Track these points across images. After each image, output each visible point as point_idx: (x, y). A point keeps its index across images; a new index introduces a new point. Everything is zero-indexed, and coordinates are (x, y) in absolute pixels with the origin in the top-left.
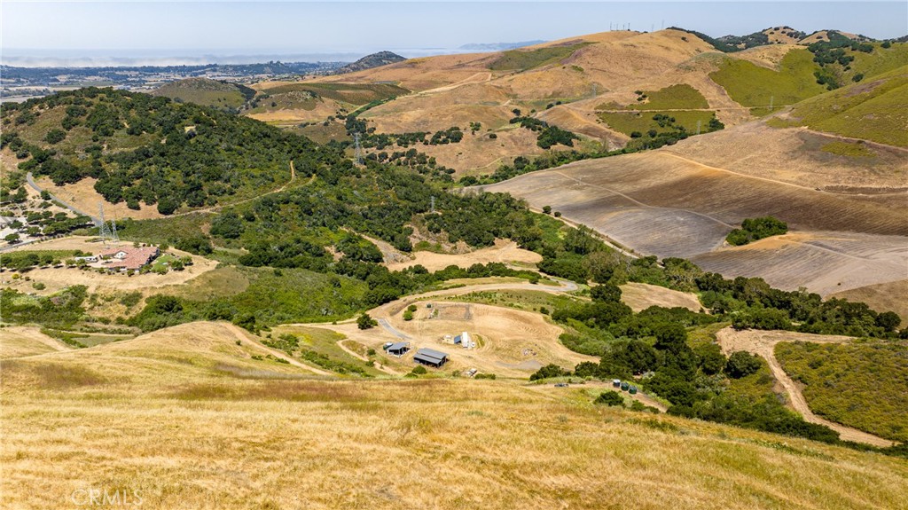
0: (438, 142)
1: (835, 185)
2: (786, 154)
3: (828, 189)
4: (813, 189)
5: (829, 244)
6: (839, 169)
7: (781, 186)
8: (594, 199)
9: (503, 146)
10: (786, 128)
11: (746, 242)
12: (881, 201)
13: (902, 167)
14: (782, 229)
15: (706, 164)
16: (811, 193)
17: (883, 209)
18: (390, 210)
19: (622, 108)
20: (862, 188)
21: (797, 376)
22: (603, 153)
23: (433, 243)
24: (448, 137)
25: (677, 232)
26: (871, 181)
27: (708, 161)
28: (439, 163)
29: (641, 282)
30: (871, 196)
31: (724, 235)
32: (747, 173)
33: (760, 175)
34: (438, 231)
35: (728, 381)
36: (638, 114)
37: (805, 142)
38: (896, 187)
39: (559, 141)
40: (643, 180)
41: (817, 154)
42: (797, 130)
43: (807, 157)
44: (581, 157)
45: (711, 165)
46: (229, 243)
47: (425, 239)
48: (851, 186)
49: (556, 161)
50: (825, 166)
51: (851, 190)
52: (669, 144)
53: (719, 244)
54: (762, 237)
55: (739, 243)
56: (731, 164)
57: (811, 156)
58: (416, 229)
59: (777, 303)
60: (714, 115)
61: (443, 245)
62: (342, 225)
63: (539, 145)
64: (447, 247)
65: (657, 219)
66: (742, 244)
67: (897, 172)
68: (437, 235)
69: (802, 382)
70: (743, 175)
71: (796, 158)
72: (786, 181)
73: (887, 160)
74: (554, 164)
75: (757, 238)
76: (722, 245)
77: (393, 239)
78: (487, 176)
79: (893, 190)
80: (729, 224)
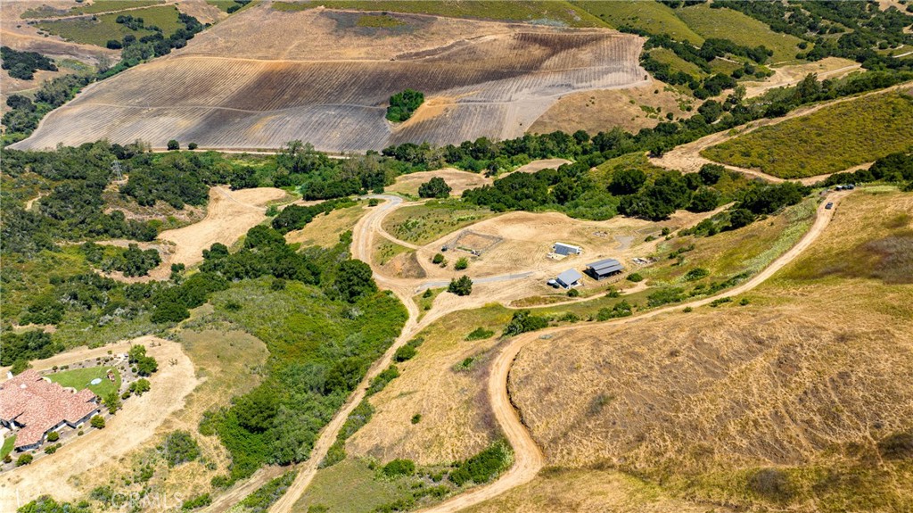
1: (402, 53)
2: (331, 34)
3: (400, 57)
4: (388, 60)
6: (389, 40)
7: (360, 64)
8: (199, 120)
10: (303, 10)
11: (409, 116)
12: (448, 58)
13: (433, 29)
14: (422, 97)
15: (259, 58)
16: (392, 64)
17: (453, 65)
19: (63, 13)
20: (424, 52)
22: (104, 74)
25: (347, 125)
26: (424, 45)
27: (260, 54)
30: (437, 57)
31: (381, 115)
32: (313, 59)
33: (327, 58)
36: (95, 19)
37: (337, 20)
38: (444, 46)
39: (33, 67)
40: (215, 88)
41: (358, 30)
42: (315, 10)
43: (352, 34)
44: (87, 82)
45: (266, 58)
48: (414, 51)
50: (376, 38)
51: (417, 54)
52: (178, 48)
53: (388, 125)
54: (415, 108)
56: (286, 53)
57: (355, 32)
60: (176, 9)
63: (15, 76)
65: (313, 119)
66: (405, 119)
67: (433, 34)
68: (156, 207)
71: (343, 37)
72: (359, 58)
73: (418, 26)
74: (68, 96)
75: (412, 109)
79: (444, 49)
80: (372, 105)
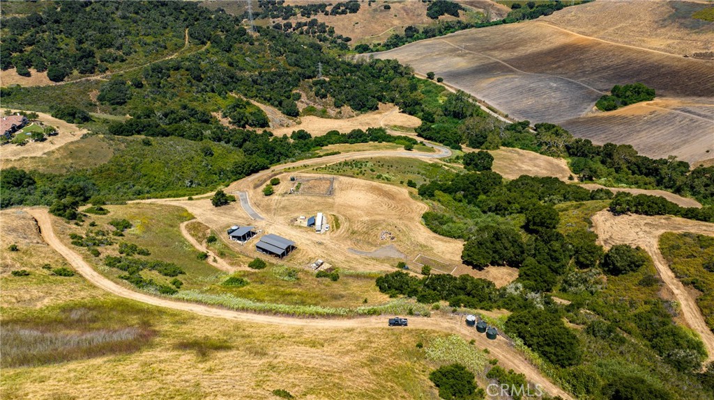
0: (337, 13)
1: (704, 51)
2: (656, 22)
3: (697, 55)
4: (681, 56)
5: (697, 111)
6: (709, 36)
7: (649, 53)
8: (475, 65)
9: (396, 16)
11: (615, 108)
14: (650, 95)
15: (579, 33)
16: (679, 60)
18: (280, 76)
21: (690, 279)
22: (486, 23)
23: (319, 108)
24: (346, 8)
25: (550, 98)
27: (581, 30)
28: (337, 32)
29: (513, 147)
31: (593, 100)
32: (617, 41)
33: (629, 43)
34: (324, 96)
35: (604, 278)
37: (677, 9)
39: (447, 11)
40: (521, 48)
41: (687, 22)
43: (677, 25)
44: (466, 27)
45: (583, 33)
46: (114, 109)
47: (312, 104)
49: (442, 30)
50: (695, 33)
52: (545, 15)
53: (588, 110)
54: (631, 103)
55: (608, 109)
56: (602, 33)
57: (681, 24)
58: (304, 95)
59: (644, 171)
61: (329, 110)
62: (231, 91)
63: (428, 15)
64: (332, 111)
65: (532, 85)
66: (610, 110)
68: (324, 100)
69: (696, 287)
70: (613, 43)
71: (665, 27)
72: (655, 49)
74: (441, 33)
75: (625, 104)
76: (591, 111)
77: (280, 103)
78: (379, 44)
80: (599, 90)
